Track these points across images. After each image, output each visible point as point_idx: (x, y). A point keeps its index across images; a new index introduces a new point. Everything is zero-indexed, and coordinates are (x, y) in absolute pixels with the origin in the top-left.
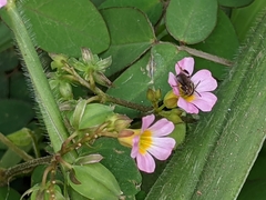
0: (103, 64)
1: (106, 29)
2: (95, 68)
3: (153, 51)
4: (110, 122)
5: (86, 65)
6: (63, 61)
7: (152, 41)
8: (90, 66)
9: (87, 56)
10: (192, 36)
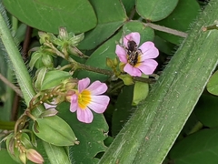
0: (75, 40)
1: (93, 11)
2: (69, 43)
3: (125, 28)
4: (62, 84)
5: (62, 40)
6: (46, 38)
7: (125, 20)
8: (66, 41)
9: (63, 34)
10: (157, 15)
